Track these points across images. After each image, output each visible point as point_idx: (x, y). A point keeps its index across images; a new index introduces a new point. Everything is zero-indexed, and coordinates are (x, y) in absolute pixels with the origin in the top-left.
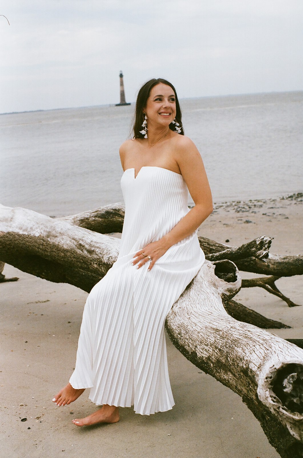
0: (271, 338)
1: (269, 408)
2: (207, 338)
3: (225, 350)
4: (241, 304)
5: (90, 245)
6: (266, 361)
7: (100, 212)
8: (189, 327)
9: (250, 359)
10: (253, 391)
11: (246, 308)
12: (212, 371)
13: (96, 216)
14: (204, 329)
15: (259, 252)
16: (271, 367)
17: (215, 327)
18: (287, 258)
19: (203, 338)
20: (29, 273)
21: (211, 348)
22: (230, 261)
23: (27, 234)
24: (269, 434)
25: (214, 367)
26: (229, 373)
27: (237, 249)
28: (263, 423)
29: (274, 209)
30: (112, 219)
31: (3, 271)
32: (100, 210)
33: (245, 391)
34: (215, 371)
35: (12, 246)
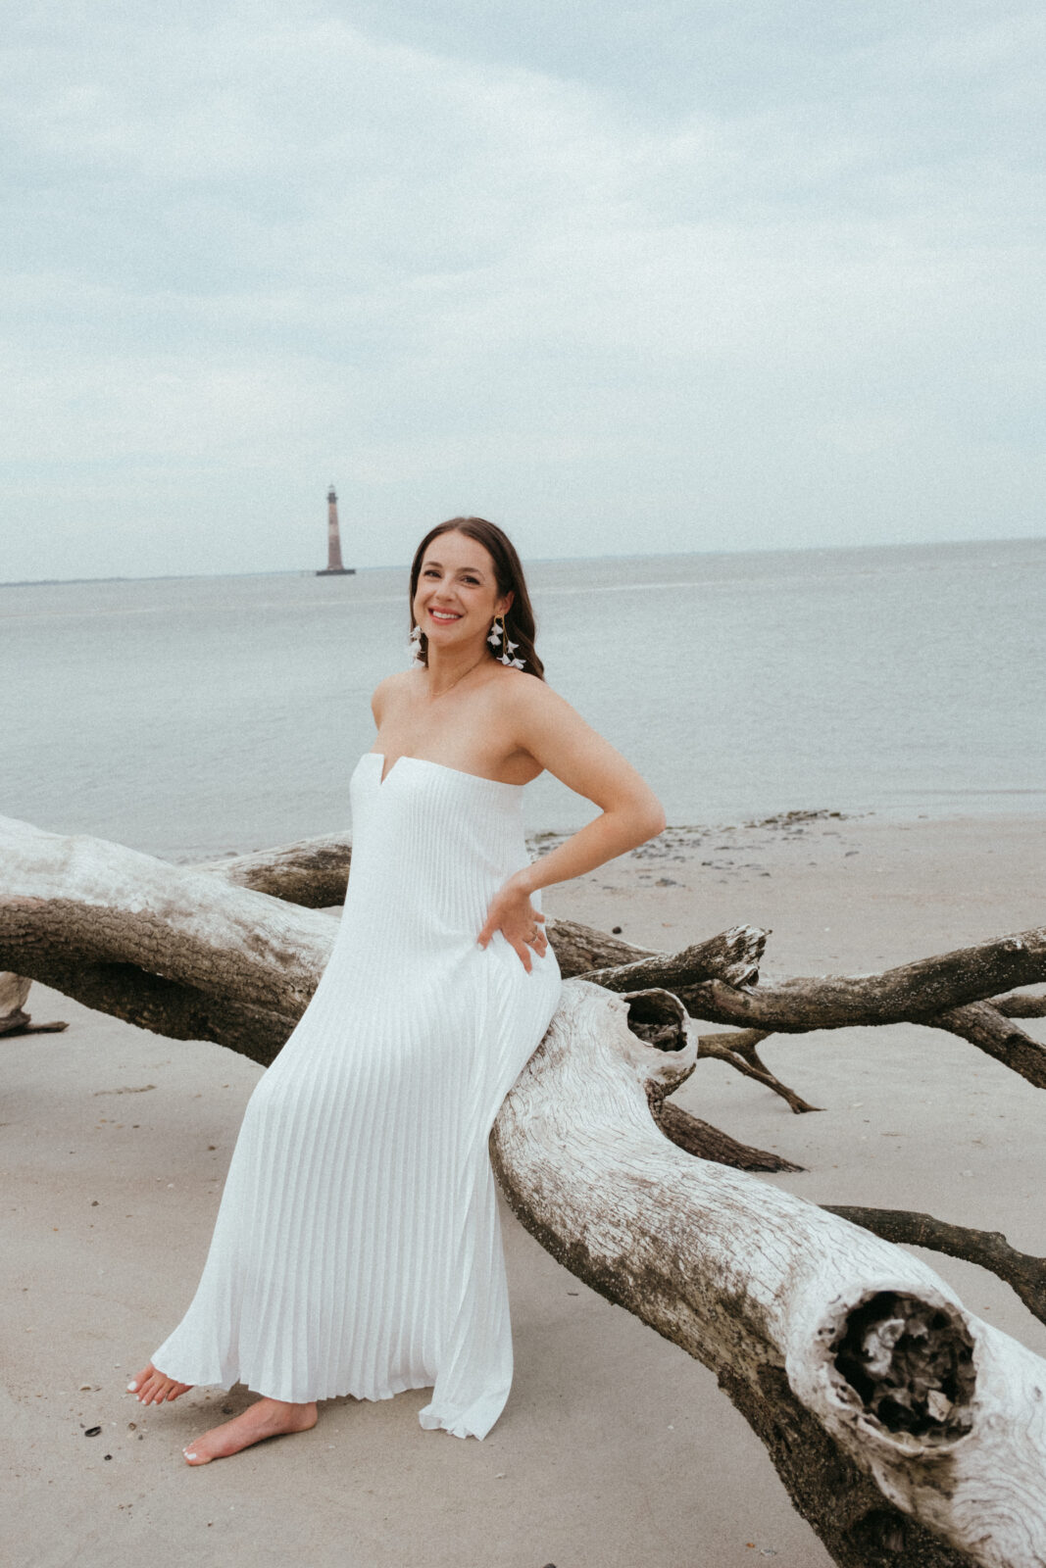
0: (802, 1210)
1: (822, 1417)
2: (616, 1205)
3: (671, 1240)
4: (673, 1105)
5: (285, 940)
6: (798, 1278)
7: (304, 854)
8: (563, 1172)
9: (747, 1267)
10: (752, 1359)
11: (686, 1114)
12: (632, 1298)
13: (292, 863)
14: (607, 1178)
15: (733, 967)
16: (832, 1300)
17: (636, 1174)
18: (794, 985)
19: (606, 1203)
20: (104, 1012)
21: (629, 1233)
22: (667, 992)
23: (106, 905)
24: (796, 1482)
25: (637, 1285)
26: (681, 1305)
27: (673, 958)
28: (778, 1451)
29: (731, 851)
30: (334, 872)
31: (27, 1002)
32: (302, 846)
33: (725, 1356)
34: (639, 1297)
35: (61, 936)
